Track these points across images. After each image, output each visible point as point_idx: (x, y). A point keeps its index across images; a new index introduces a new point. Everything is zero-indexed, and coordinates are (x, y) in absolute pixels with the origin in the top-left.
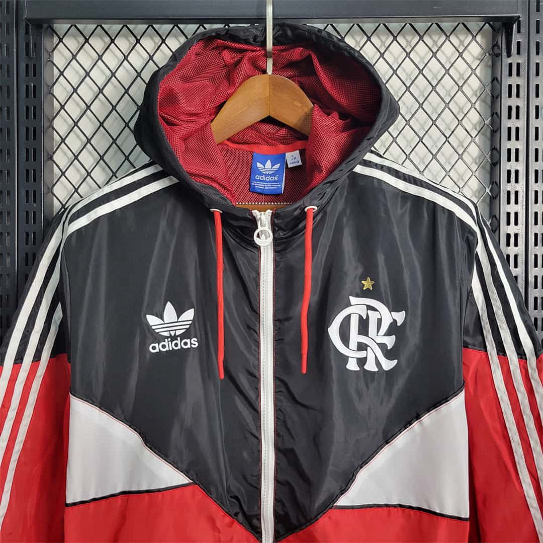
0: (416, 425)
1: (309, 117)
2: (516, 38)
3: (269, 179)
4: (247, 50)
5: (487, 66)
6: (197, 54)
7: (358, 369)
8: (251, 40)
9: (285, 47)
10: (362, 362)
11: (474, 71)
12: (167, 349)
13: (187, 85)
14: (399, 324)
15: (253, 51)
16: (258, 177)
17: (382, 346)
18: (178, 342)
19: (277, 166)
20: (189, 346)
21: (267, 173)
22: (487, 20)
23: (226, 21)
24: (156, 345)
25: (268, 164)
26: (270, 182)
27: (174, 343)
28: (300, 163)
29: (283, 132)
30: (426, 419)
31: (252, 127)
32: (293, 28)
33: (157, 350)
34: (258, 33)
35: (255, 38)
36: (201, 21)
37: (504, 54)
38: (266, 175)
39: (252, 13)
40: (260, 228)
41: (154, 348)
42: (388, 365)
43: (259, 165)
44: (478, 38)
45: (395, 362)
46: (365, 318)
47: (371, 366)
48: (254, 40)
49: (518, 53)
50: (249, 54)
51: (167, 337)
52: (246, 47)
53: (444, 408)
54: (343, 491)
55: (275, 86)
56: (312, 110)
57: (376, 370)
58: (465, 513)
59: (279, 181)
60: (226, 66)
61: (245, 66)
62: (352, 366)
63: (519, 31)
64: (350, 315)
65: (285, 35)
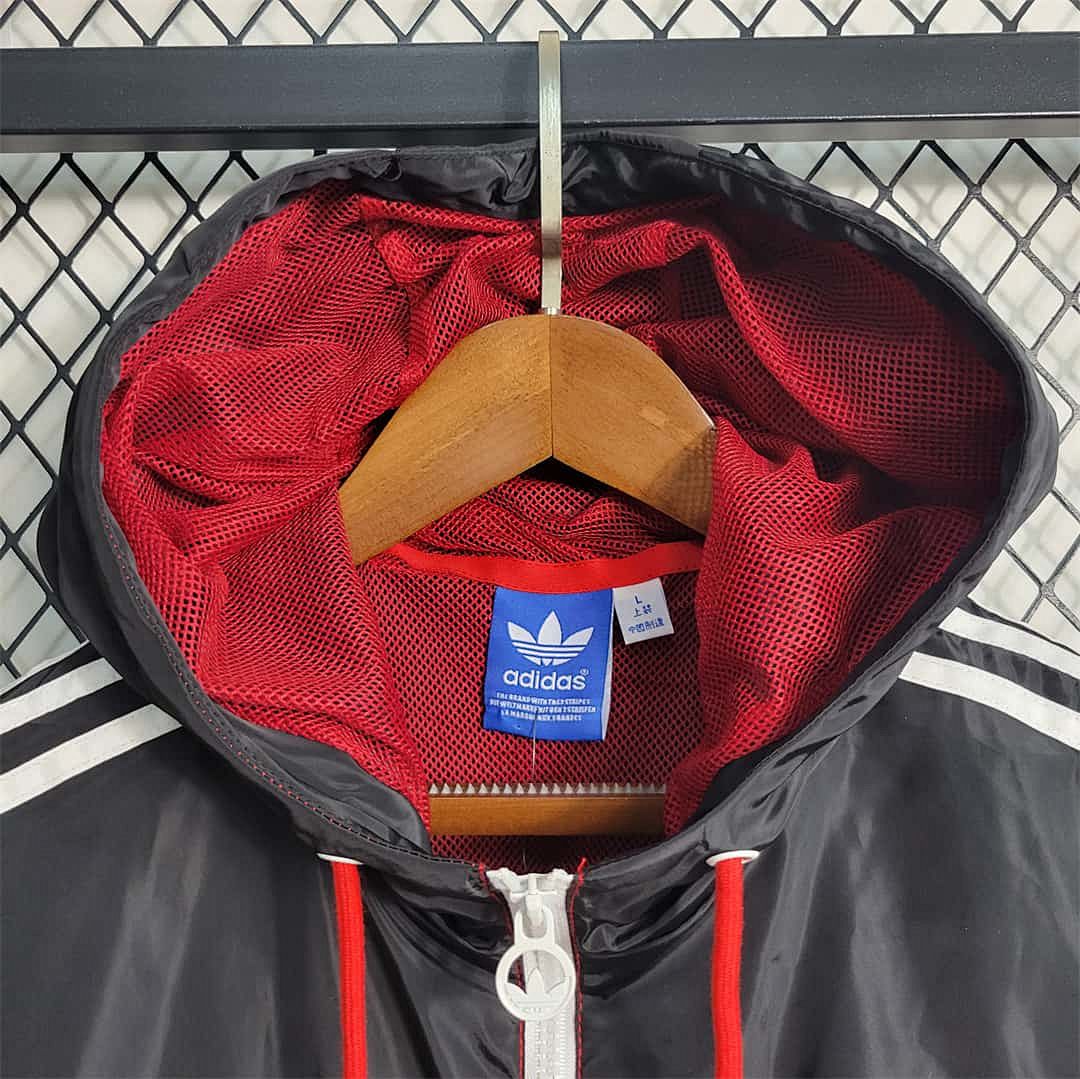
1: (704, 457)
3: (554, 682)
4: (471, 233)
6: (291, 249)
8: (486, 198)
9: (605, 220)
13: (257, 357)
15: (490, 235)
16: (512, 677)
19: (583, 637)
21: (547, 662)
25: (551, 630)
26: (557, 694)
28: (668, 629)
29: (603, 509)
31: (494, 497)
32: (642, 152)
34: (510, 173)
35: (499, 189)
38: (544, 670)
39: (488, 109)
40: (522, 944)
43: (516, 632)
48: (497, 198)
50: (477, 247)
52: (468, 221)
55: (570, 356)
56: (710, 440)
59: (592, 693)
60: (395, 287)
61: (464, 283)
65: (608, 176)
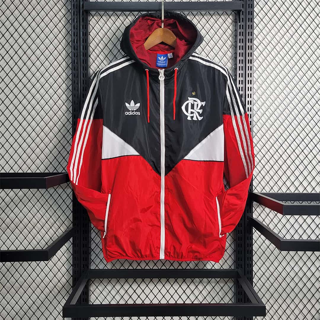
0: (209, 136)
1: (176, 41)
2: (242, 16)
3: (162, 62)
4: (156, 20)
5: (234, 26)
6: (140, 22)
7: (191, 119)
8: (157, 17)
9: (168, 19)
10: (192, 117)
11: (229, 27)
12: (130, 114)
13: (136, 31)
14: (203, 106)
15: (157, 20)
16: (159, 62)
17: (198, 113)
18: (134, 113)
19: (165, 58)
20: (137, 114)
22: (233, 11)
23: (148, 11)
24: (127, 113)
25: (162, 57)
26: (163, 63)
27: (133, 113)
28: (172, 57)
29: (167, 47)
30: (211, 134)
31: (157, 45)
32: (170, 13)
33: (127, 114)
34: (159, 15)
35: (158, 16)
36: (139, 11)
37: (238, 22)
38: (162, 61)
39: (157, 8)
40: (160, 75)
41: (126, 113)
42: (200, 118)
43: (159, 58)
44: (231, 17)
45: (203, 117)
46: (193, 104)
47: (195, 119)
48: (158, 17)
49: (243, 21)
50: (156, 21)
51: (131, 111)
52: (155, 19)
53: (217, 130)
54: (186, 155)
55: (164, 32)
56: (176, 39)
57: (197, 120)
58: (223, 160)
59: (166, 63)
60: (148, 25)
61: (155, 25)
62: (189, 118)
63: (243, 14)
64: (188, 103)
65: (168, 15)
